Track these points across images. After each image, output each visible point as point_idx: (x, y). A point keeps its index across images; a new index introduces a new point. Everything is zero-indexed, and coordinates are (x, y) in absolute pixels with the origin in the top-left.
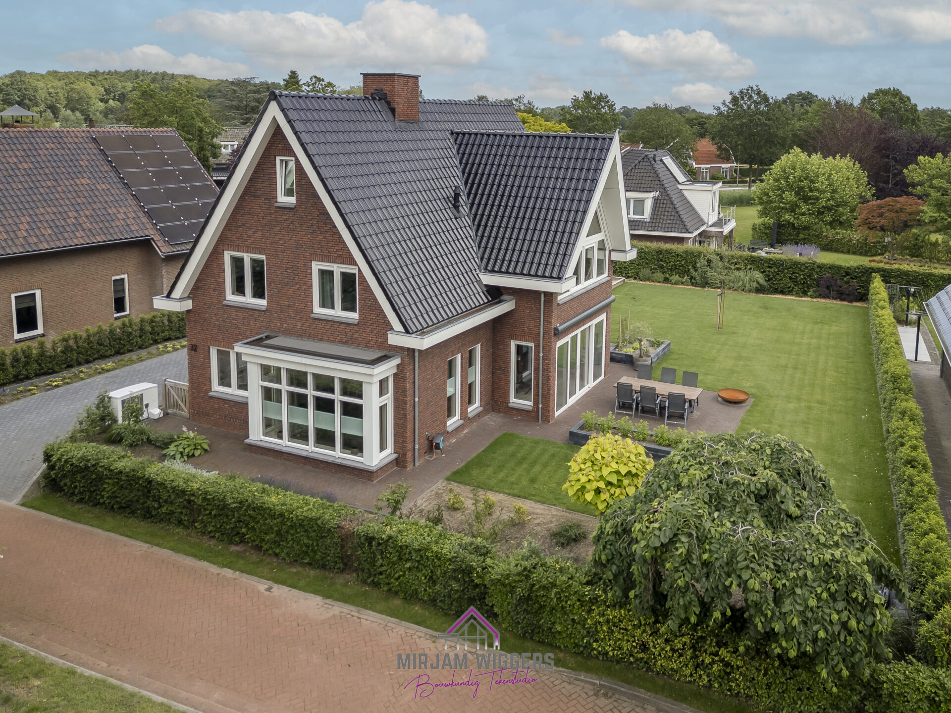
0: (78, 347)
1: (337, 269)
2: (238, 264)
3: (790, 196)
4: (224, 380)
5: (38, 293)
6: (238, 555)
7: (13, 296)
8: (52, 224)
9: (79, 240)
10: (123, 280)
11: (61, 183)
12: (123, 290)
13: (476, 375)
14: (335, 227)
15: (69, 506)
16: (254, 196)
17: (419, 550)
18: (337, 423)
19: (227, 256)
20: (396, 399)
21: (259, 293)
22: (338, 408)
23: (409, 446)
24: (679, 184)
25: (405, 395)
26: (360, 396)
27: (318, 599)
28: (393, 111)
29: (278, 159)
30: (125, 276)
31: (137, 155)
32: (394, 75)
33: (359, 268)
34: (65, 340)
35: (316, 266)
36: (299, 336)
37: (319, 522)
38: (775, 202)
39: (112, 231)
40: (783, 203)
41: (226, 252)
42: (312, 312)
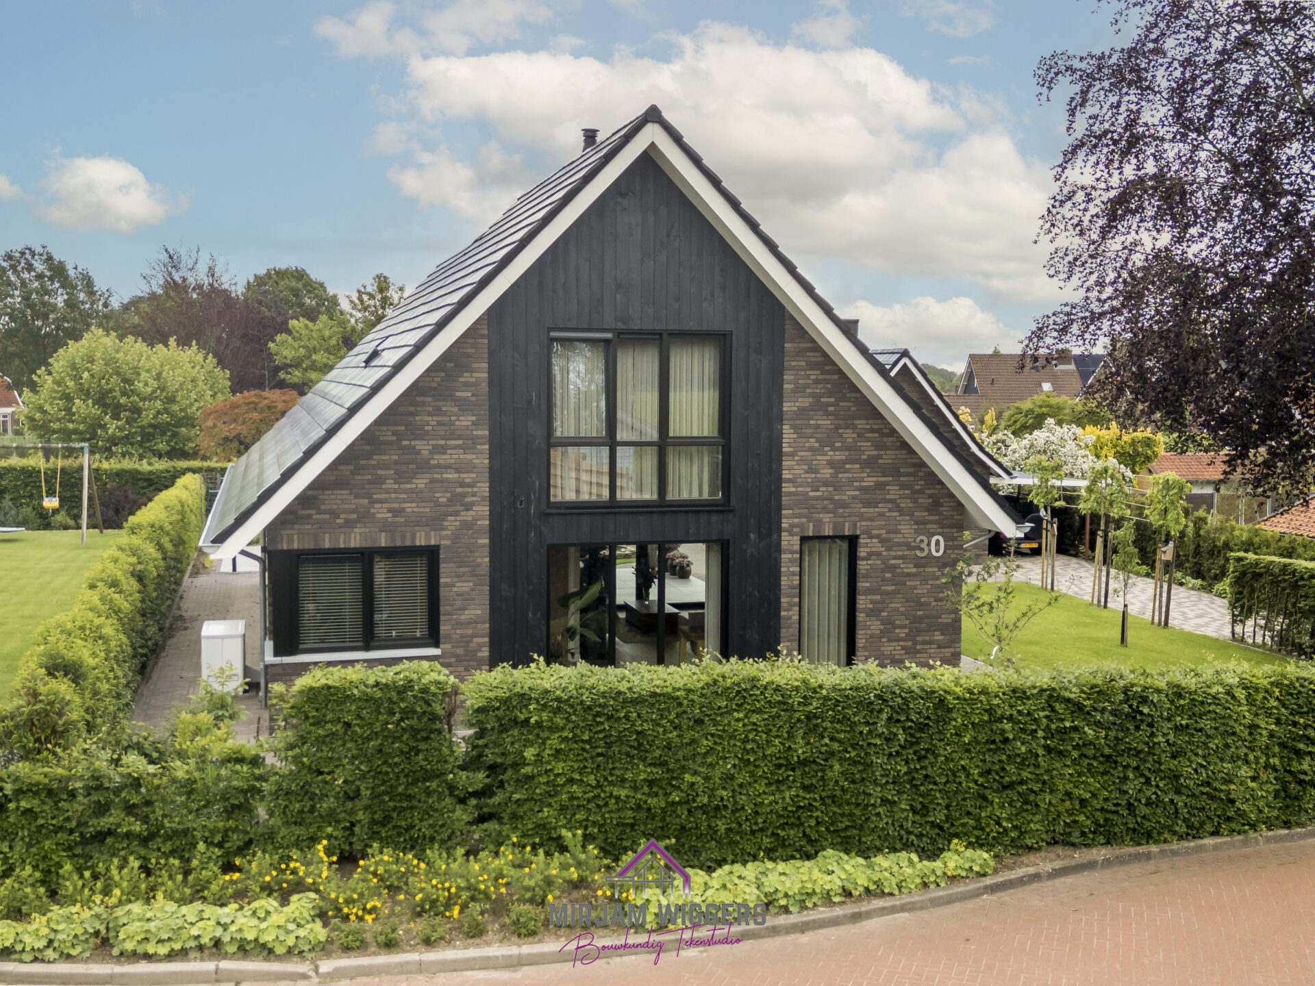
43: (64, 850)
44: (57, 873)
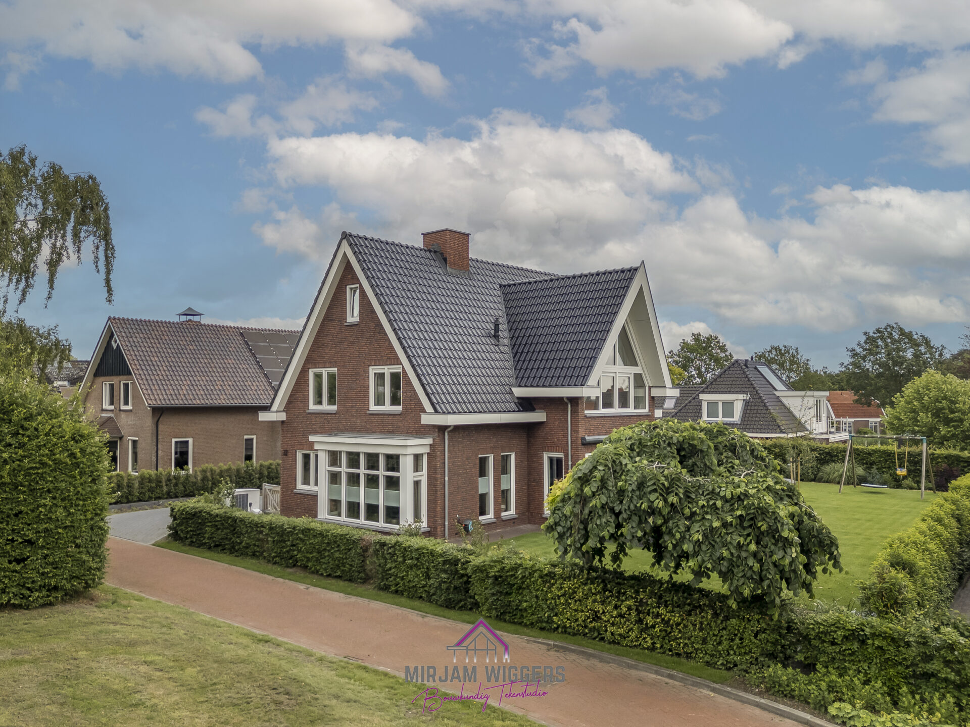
0: (213, 479)
1: (387, 370)
2: (318, 377)
3: (925, 418)
4: (306, 481)
5: (191, 440)
6: (290, 574)
7: (174, 440)
8: (204, 388)
9: (223, 401)
10: (252, 440)
11: (214, 361)
12: (252, 449)
13: (510, 482)
14: (386, 334)
15: (183, 548)
16: (331, 320)
17: (418, 549)
18: (382, 498)
19: (311, 373)
20: (430, 478)
21: (332, 400)
22: (382, 482)
23: (440, 521)
24: (776, 390)
25: (436, 473)
26: (398, 471)
27: (342, 595)
28: (445, 260)
29: (348, 287)
30: (254, 437)
31: (271, 347)
32: (446, 230)
33: (403, 367)
34: (204, 471)
35: (373, 370)
36: (358, 431)
37: (347, 536)
38: (909, 425)
39: (246, 397)
40: (918, 426)
41: (310, 370)
42: (368, 410)
43: (902, 678)
44: (898, 692)
